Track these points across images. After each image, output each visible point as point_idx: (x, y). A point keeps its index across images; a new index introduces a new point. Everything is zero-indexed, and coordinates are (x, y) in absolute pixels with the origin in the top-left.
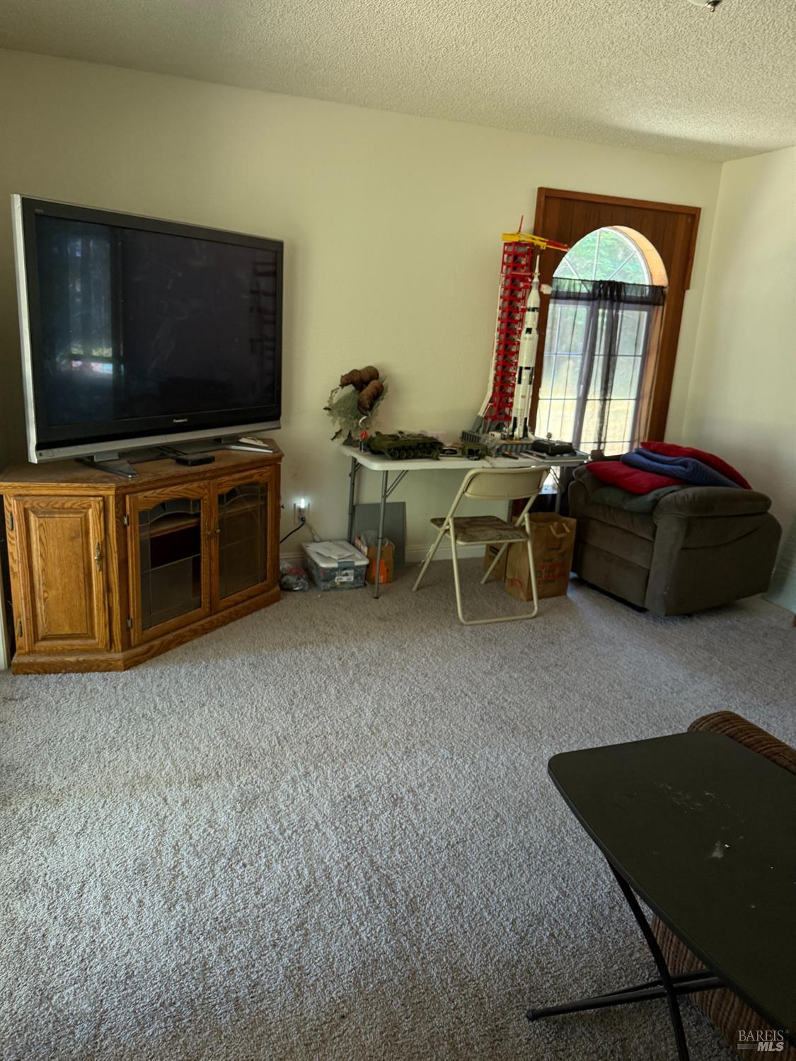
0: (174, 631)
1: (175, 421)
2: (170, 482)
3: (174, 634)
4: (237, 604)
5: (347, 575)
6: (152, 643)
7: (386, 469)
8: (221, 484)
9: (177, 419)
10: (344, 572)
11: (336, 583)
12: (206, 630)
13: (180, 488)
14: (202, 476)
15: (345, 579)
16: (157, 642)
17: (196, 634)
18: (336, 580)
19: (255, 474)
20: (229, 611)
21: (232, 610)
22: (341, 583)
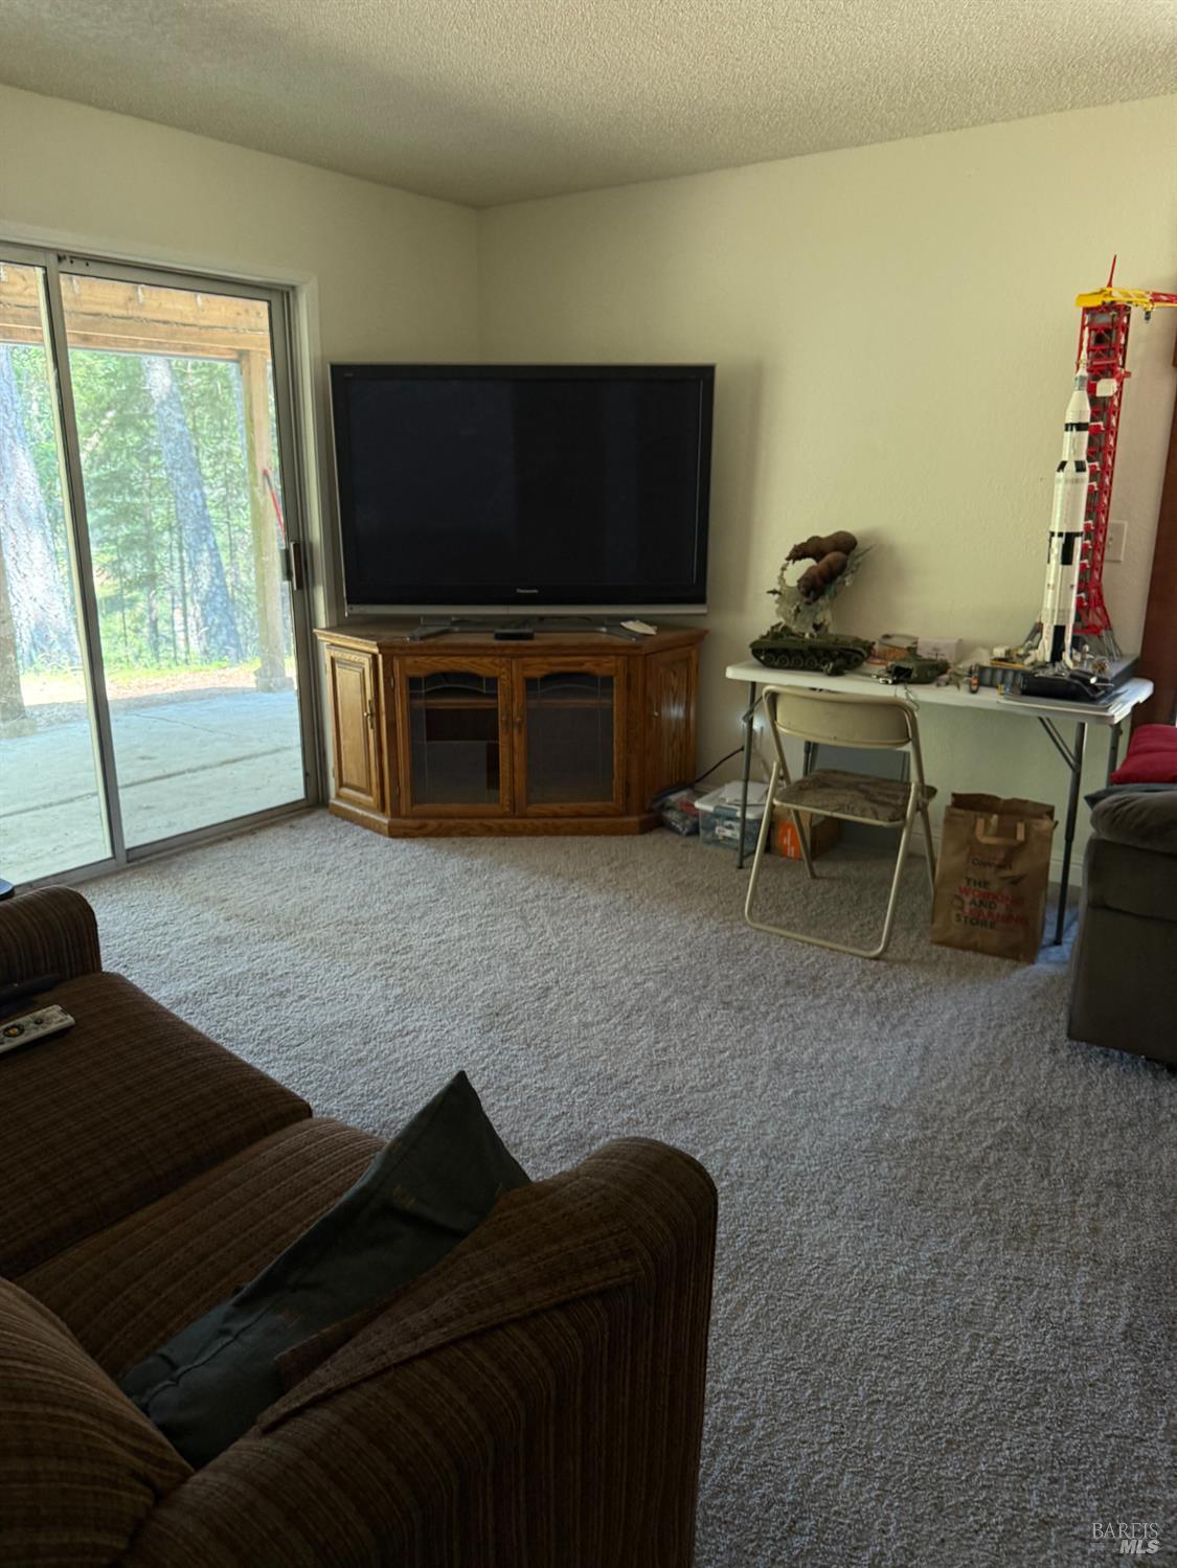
0: (460, 818)
1: (518, 591)
2: (449, 651)
3: (458, 821)
4: (556, 816)
5: (730, 827)
6: (426, 821)
7: (753, 680)
8: (528, 665)
9: (522, 588)
10: (728, 823)
11: (717, 836)
12: (503, 832)
13: (464, 660)
14: (499, 652)
15: (728, 833)
16: (433, 823)
17: (489, 831)
18: (717, 831)
19: (587, 661)
20: (544, 820)
21: (550, 821)
22: (725, 837)
